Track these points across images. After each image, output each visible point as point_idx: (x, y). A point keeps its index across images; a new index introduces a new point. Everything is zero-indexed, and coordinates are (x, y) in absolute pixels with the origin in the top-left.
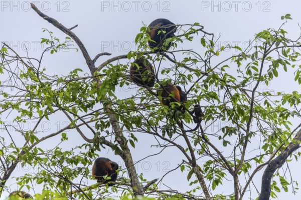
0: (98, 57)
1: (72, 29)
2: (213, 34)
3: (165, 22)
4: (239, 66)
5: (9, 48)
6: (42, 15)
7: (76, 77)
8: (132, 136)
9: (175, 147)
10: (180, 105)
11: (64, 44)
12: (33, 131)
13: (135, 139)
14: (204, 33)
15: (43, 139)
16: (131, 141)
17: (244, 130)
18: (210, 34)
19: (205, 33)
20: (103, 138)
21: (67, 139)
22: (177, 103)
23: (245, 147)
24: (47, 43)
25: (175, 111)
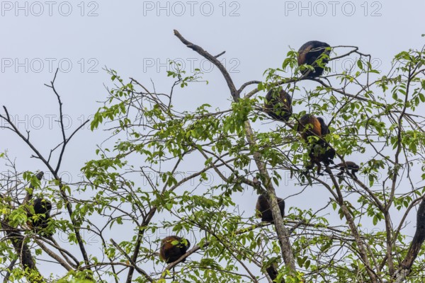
0: (244, 87)
1: (218, 56)
2: (369, 55)
3: (316, 44)
4: (384, 91)
5: (138, 83)
6: (185, 42)
7: (205, 113)
8: (276, 173)
9: (321, 184)
10: (317, 139)
11: (191, 77)
12: (173, 172)
13: (279, 176)
14: (359, 55)
15: (185, 180)
16: (274, 179)
17: (392, 162)
18: (366, 56)
19: (361, 54)
20: (242, 177)
21: (207, 179)
22: (315, 137)
23: (394, 181)
24: (174, 77)
25: (314, 145)
